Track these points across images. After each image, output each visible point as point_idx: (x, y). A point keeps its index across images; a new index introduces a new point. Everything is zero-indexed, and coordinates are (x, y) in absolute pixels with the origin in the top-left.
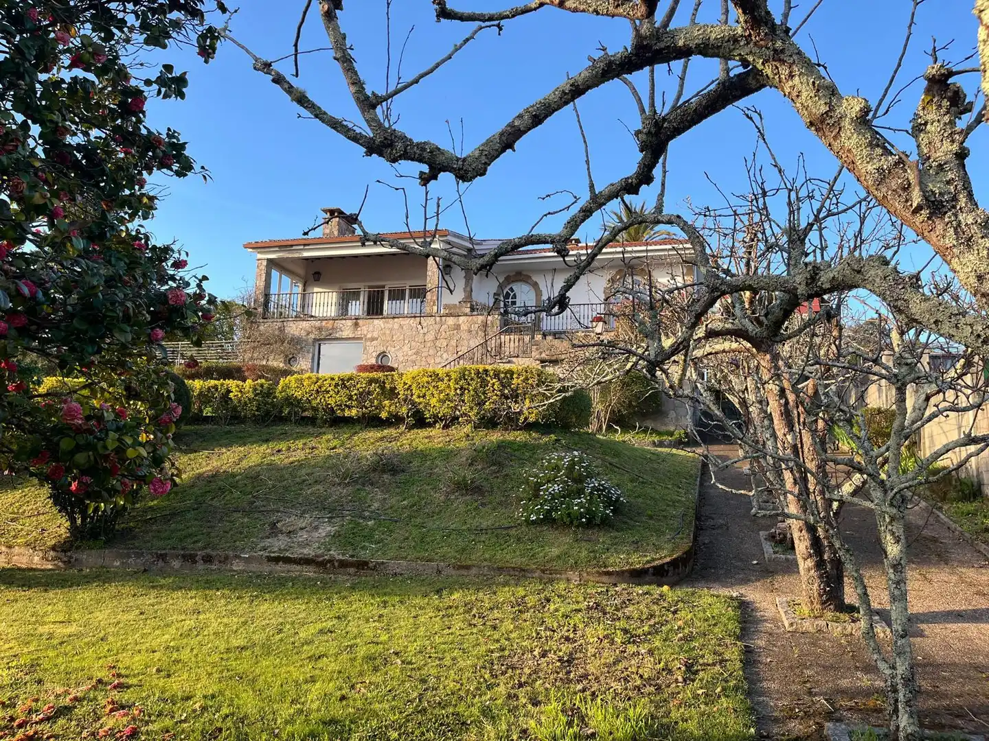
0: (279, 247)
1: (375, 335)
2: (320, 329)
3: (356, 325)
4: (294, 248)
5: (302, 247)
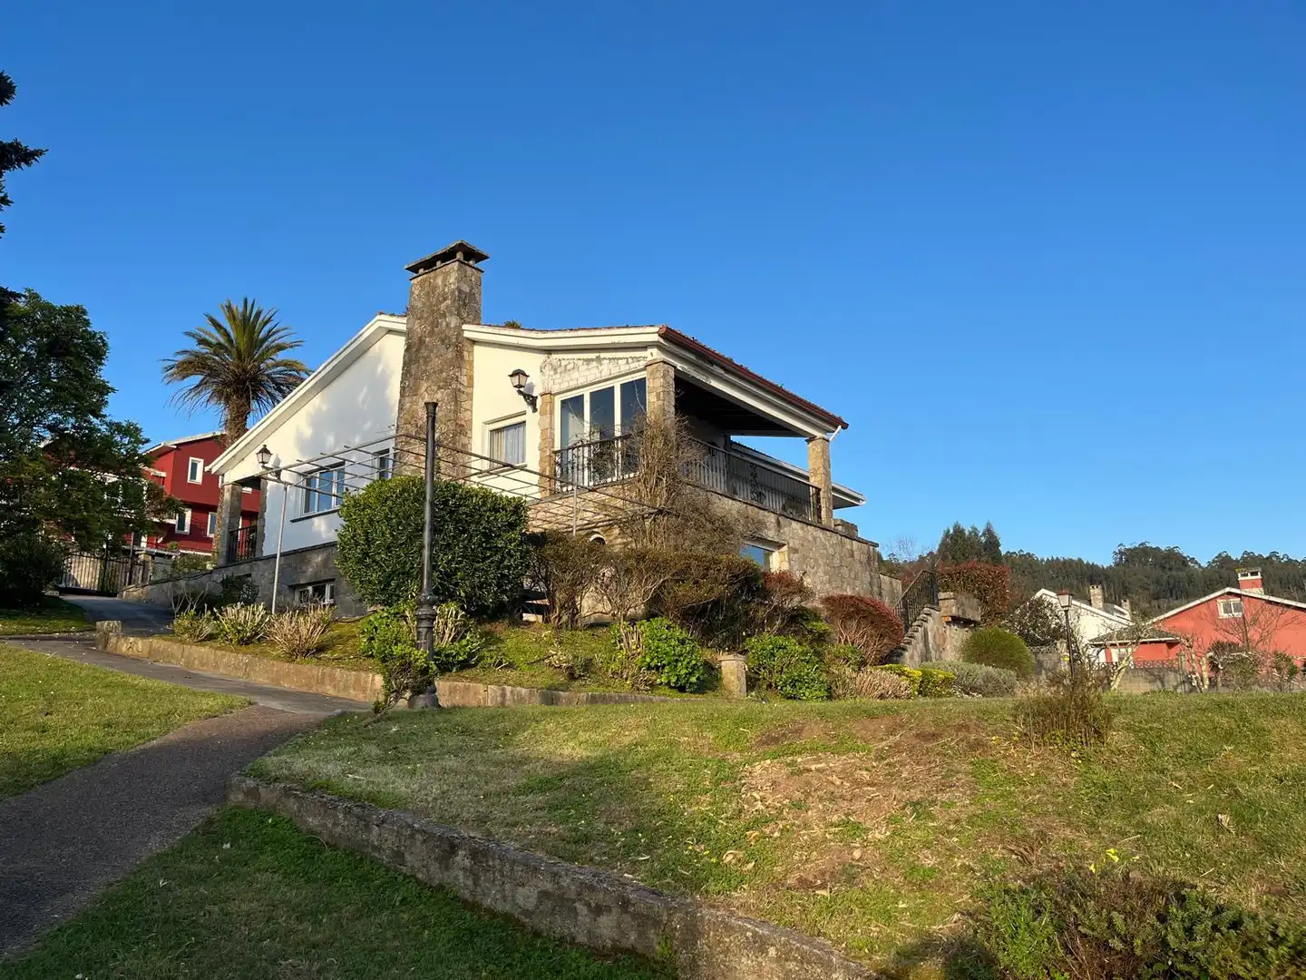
0: (699, 355)
2: (747, 519)
5: (721, 372)
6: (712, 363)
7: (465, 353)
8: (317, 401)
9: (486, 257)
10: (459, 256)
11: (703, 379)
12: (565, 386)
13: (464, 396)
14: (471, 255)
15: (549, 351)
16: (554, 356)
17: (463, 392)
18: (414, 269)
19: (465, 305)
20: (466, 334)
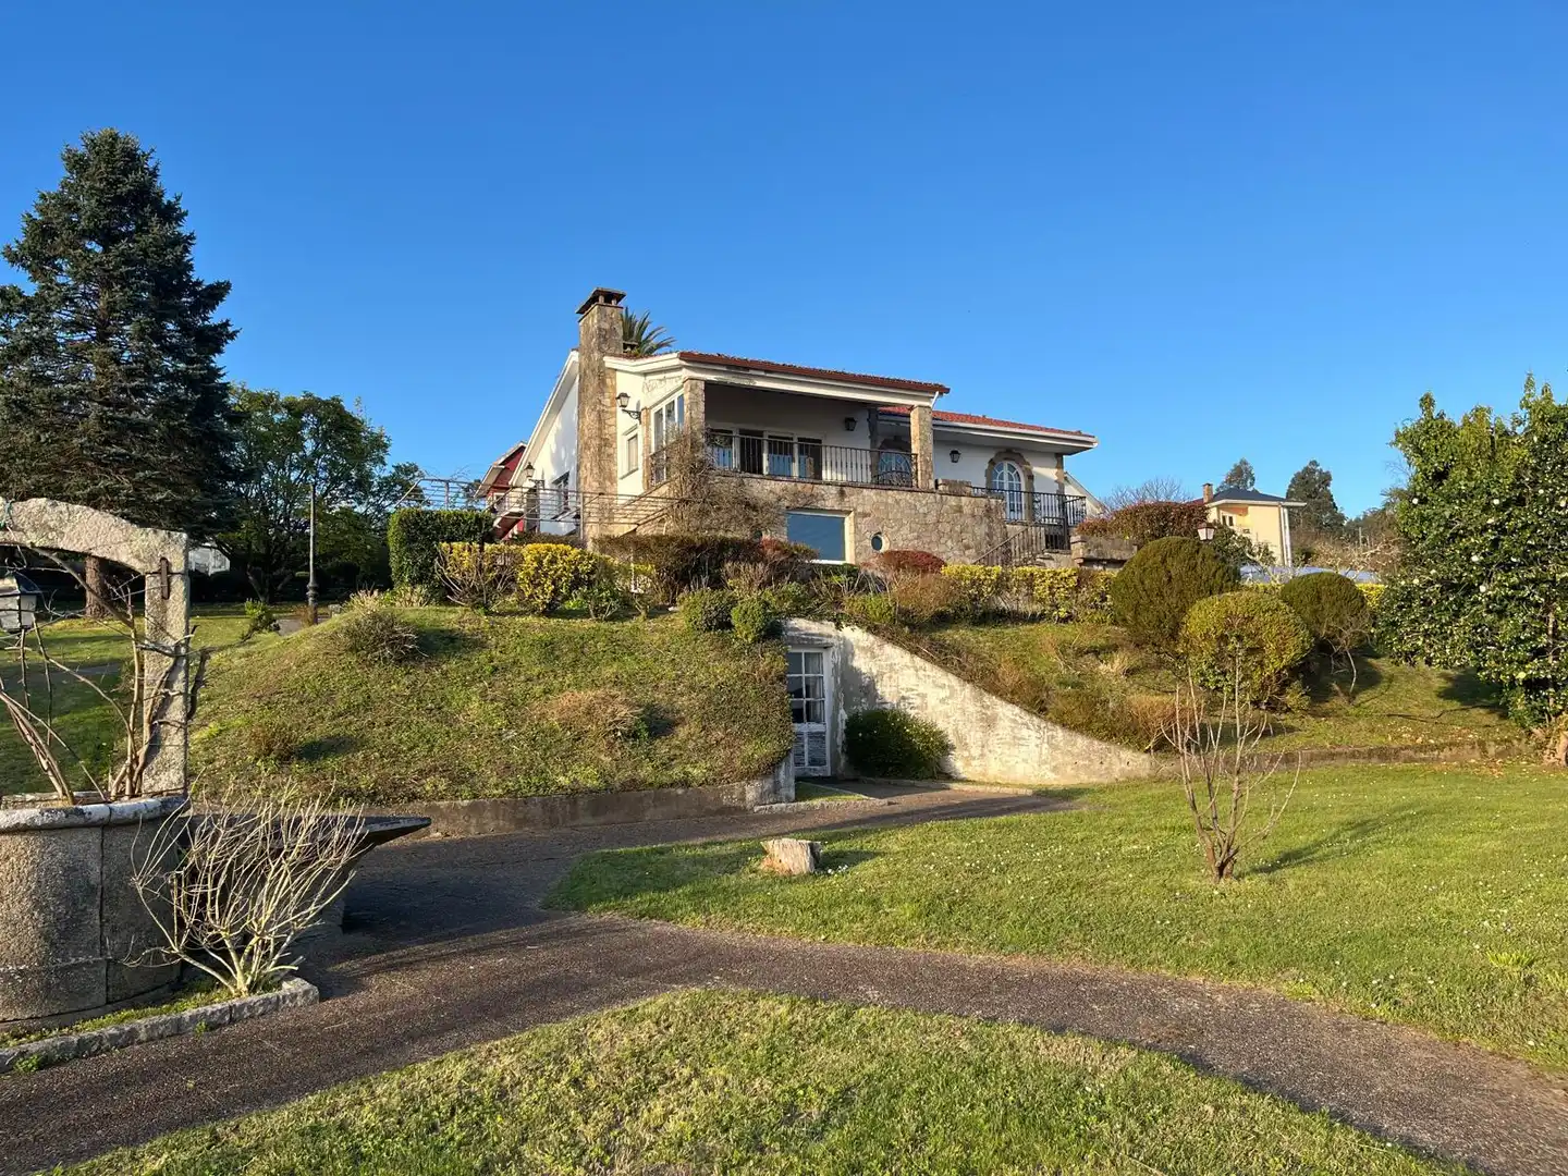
0: (728, 366)
1: (868, 509)
2: (796, 494)
3: (842, 494)
4: (751, 372)
5: (763, 374)
6: (747, 369)
7: (608, 381)
8: (557, 424)
9: (623, 296)
10: (601, 299)
11: (746, 382)
12: (654, 401)
13: (608, 415)
14: (611, 297)
15: (645, 374)
16: (649, 378)
17: (607, 412)
18: (581, 312)
19: (606, 340)
20: (607, 365)
